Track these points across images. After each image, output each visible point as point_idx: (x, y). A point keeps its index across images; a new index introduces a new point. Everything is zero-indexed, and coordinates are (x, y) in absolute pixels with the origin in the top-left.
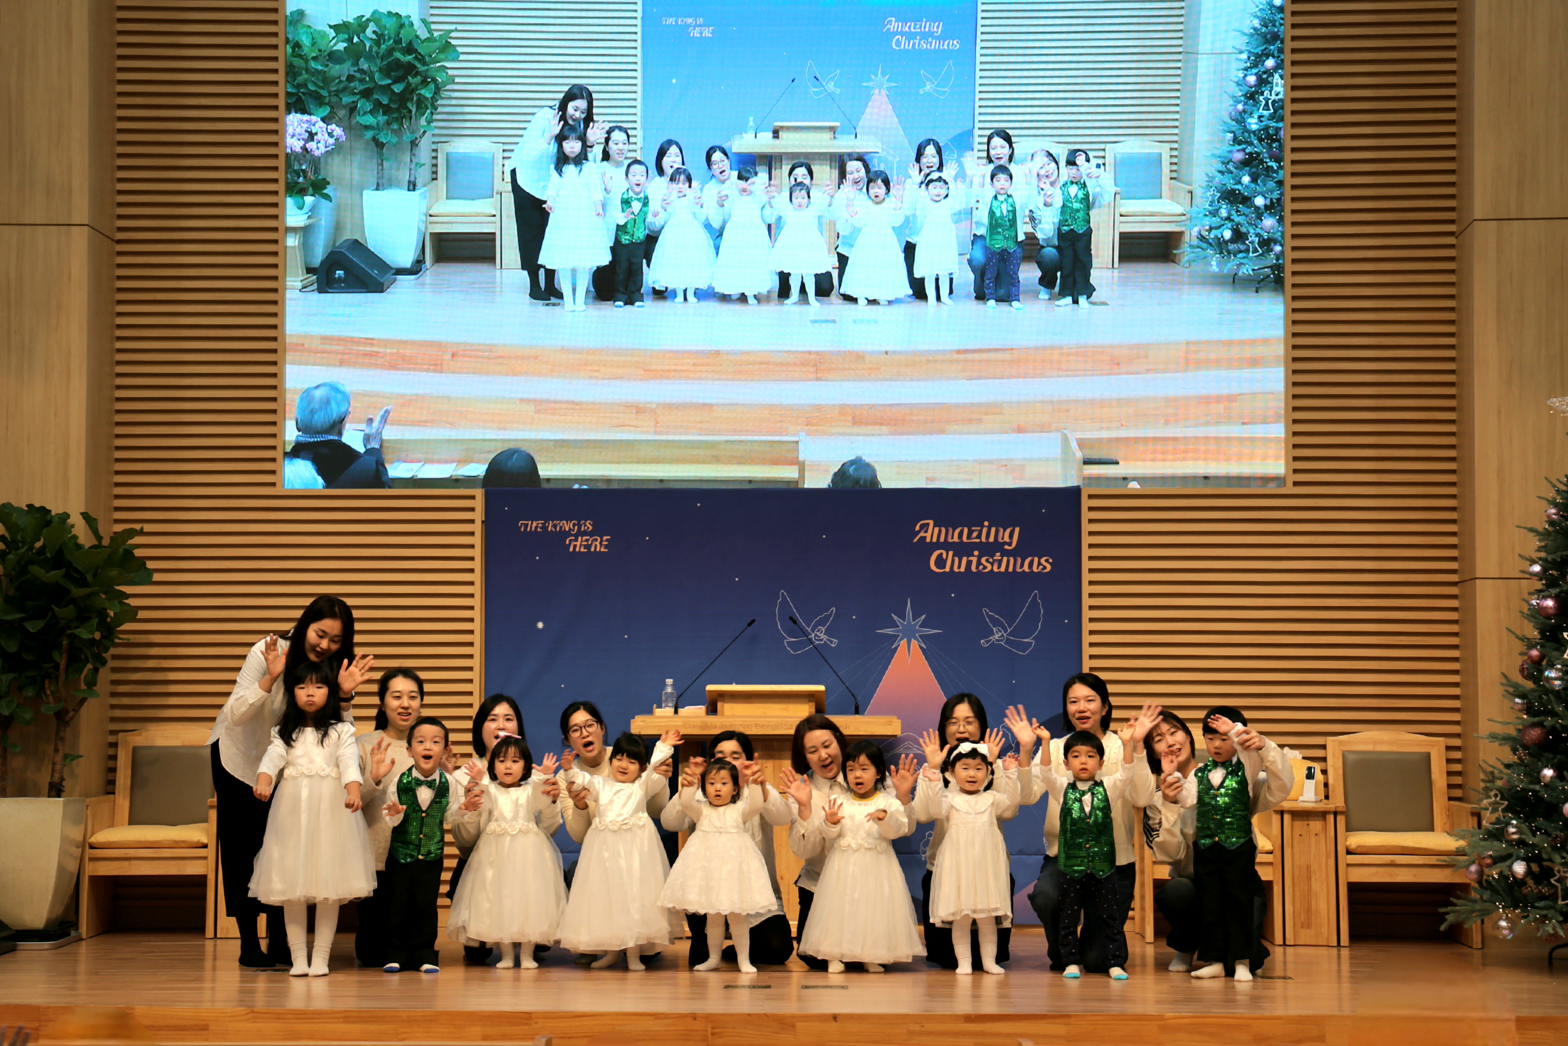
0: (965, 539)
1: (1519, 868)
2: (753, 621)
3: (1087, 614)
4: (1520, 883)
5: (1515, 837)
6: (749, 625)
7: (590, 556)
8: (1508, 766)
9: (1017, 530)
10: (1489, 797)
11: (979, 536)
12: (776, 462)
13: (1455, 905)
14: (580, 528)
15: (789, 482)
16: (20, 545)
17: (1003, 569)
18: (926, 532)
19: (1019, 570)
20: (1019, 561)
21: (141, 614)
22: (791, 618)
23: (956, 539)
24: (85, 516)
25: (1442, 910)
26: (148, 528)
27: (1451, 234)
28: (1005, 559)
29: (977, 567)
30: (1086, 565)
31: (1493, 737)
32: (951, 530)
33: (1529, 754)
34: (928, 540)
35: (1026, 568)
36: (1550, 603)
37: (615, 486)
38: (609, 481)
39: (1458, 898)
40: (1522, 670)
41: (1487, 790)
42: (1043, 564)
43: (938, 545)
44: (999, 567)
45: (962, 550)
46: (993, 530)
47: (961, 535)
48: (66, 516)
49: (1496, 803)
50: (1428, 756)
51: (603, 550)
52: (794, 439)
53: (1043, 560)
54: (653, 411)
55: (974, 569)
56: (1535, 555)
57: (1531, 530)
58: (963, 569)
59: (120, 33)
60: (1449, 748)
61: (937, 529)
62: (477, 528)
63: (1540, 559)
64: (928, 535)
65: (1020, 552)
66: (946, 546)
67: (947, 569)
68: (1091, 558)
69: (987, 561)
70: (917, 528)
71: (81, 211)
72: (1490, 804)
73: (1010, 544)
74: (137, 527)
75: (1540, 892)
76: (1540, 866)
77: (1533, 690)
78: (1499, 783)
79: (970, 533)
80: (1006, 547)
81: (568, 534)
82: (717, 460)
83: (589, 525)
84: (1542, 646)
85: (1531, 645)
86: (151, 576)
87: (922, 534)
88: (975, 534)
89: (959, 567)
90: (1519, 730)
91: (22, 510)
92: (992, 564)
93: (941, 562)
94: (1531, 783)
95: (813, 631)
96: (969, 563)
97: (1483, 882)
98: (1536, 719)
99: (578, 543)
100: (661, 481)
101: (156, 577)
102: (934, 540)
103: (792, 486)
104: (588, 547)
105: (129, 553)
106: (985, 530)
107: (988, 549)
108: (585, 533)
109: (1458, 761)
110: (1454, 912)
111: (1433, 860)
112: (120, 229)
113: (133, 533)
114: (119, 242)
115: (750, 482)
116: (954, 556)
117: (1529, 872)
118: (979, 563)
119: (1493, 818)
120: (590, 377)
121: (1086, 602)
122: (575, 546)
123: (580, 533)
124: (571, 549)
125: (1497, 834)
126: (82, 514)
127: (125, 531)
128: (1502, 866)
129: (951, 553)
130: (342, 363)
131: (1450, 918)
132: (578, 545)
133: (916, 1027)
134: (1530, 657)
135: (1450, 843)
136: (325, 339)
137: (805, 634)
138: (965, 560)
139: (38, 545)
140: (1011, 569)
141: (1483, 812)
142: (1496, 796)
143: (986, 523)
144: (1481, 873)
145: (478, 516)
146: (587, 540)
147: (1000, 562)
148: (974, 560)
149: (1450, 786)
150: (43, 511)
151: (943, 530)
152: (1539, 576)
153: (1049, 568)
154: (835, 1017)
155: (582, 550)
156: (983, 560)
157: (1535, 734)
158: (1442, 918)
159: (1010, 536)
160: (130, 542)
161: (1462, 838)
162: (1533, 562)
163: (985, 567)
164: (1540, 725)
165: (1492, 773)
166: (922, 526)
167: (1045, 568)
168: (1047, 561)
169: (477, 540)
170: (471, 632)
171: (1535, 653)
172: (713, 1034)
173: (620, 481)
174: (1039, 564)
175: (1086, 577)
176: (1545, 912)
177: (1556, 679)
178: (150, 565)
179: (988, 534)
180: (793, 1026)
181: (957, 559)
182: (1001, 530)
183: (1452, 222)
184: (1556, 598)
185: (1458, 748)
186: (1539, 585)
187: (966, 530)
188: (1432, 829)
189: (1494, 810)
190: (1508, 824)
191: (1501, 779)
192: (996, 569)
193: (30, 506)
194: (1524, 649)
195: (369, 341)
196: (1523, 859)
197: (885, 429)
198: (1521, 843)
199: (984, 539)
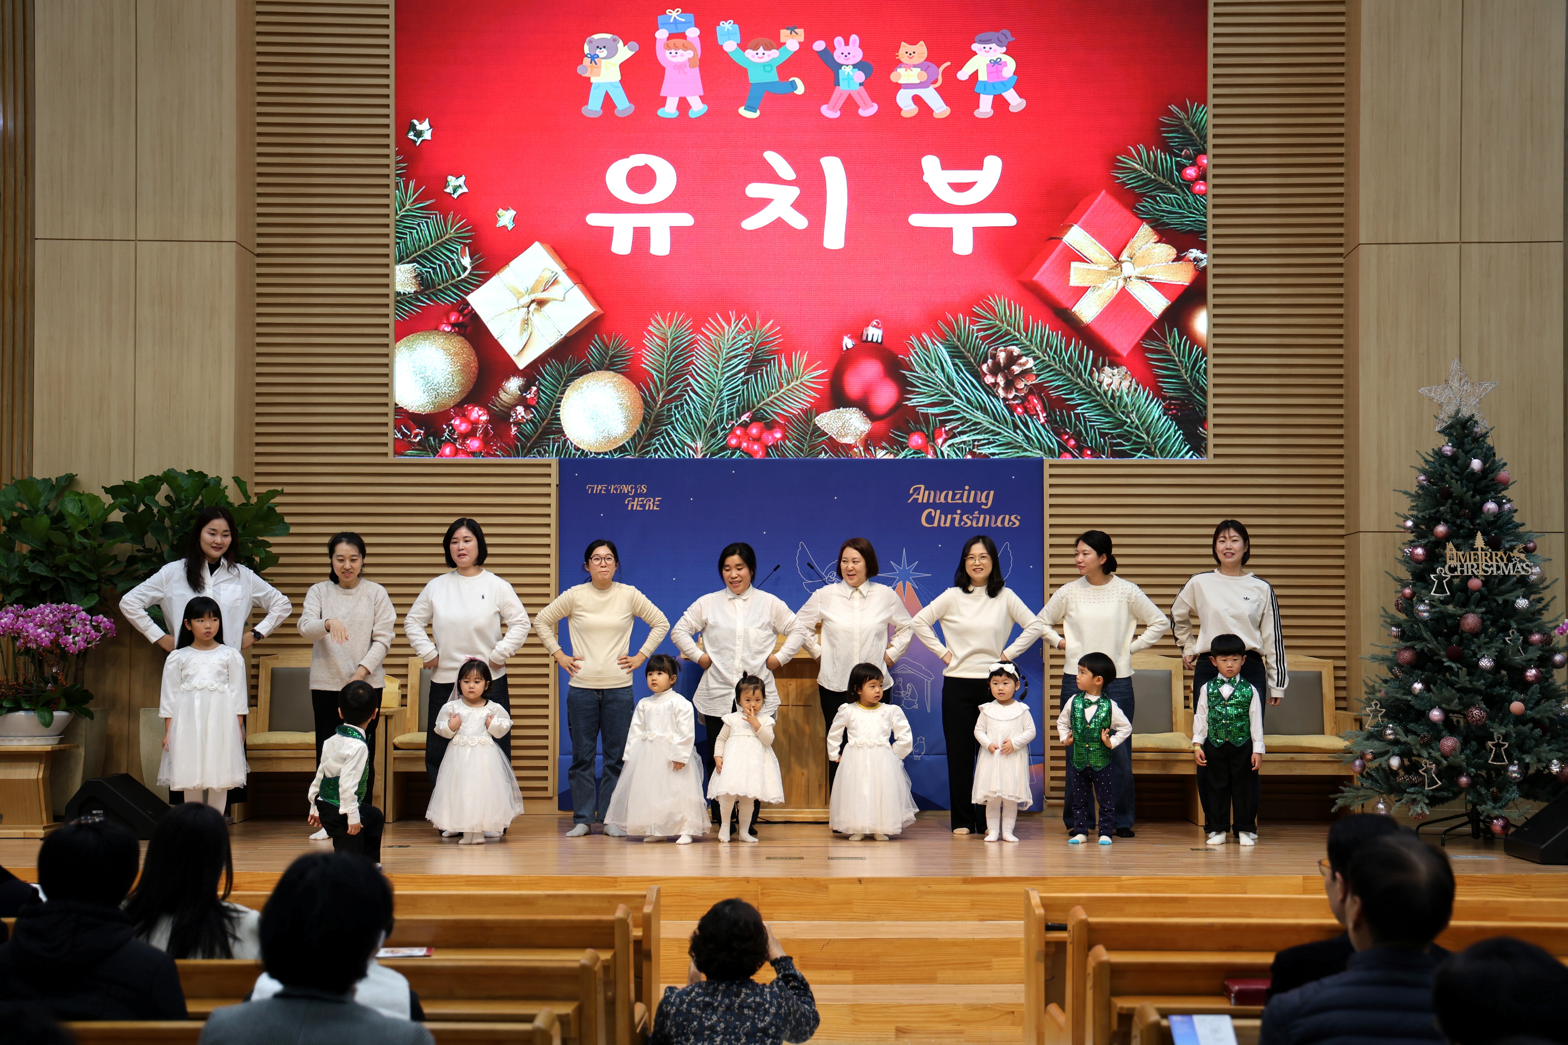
0: (949, 500)
1: (1395, 762)
2: (778, 566)
3: (1048, 561)
4: (1395, 773)
5: (1391, 737)
6: (775, 570)
7: (646, 514)
8: (1386, 681)
9: (992, 493)
10: (1370, 706)
11: (961, 498)
13: (1343, 792)
14: (636, 491)
16: (184, 503)
17: (980, 525)
18: (918, 494)
19: (993, 526)
20: (994, 517)
21: (282, 560)
22: (809, 564)
23: (942, 500)
24: (237, 480)
25: (1332, 796)
26: (287, 489)
27: (1341, 255)
28: (982, 517)
29: (960, 523)
30: (1048, 521)
31: (1374, 658)
32: (938, 493)
33: (1403, 672)
34: (920, 501)
35: (999, 524)
36: (1419, 551)
39: (1345, 786)
40: (1397, 605)
41: (1369, 700)
42: (1013, 521)
43: (927, 505)
44: (977, 523)
45: (947, 509)
46: (973, 493)
47: (946, 497)
48: (218, 480)
49: (1376, 710)
50: (1319, 675)
51: (655, 508)
53: (1013, 518)
55: (956, 524)
56: (1408, 513)
57: (1406, 493)
58: (948, 525)
59: (259, 84)
60: (1336, 668)
61: (927, 492)
62: (553, 490)
63: (1412, 516)
64: (920, 497)
65: (994, 511)
66: (935, 506)
67: (935, 525)
68: (1051, 516)
69: (968, 518)
70: (911, 491)
71: (230, 231)
72: (1371, 711)
73: (986, 504)
74: (279, 488)
75: (1411, 780)
76: (1410, 760)
77: (1406, 621)
78: (1378, 695)
79: (954, 495)
80: (983, 507)
81: (626, 496)
83: (644, 489)
84: (1414, 585)
85: (1405, 585)
86: (288, 529)
87: (915, 496)
88: (958, 496)
89: (945, 523)
90: (1395, 653)
91: (184, 474)
92: (972, 520)
93: (930, 519)
94: (1404, 694)
95: (826, 574)
96: (953, 520)
97: (1365, 775)
98: (1408, 644)
99: (635, 503)
101: (293, 530)
102: (925, 501)
104: (643, 506)
105: (271, 510)
106: (966, 493)
107: (969, 509)
108: (641, 495)
109: (1344, 678)
110: (1343, 797)
111: (1325, 757)
112: (260, 245)
113: (275, 494)
114: (258, 255)
116: (941, 514)
117: (1402, 765)
118: (961, 520)
119: (1375, 722)
121: (1048, 551)
122: (633, 505)
123: (637, 495)
124: (629, 508)
125: (1377, 735)
126: (233, 478)
127: (269, 491)
128: (1382, 760)
129: (938, 512)
131: (1340, 802)
132: (635, 505)
133: (924, 888)
134: (1404, 595)
135: (1339, 743)
137: (821, 577)
138: (949, 516)
139: (197, 503)
140: (987, 525)
141: (1364, 718)
142: (1376, 705)
143: (967, 488)
144: (1363, 767)
145: (554, 480)
146: (642, 501)
147: (978, 519)
148: (957, 517)
149: (1337, 699)
150: (201, 475)
151: (932, 493)
152: (1412, 530)
153: (1018, 523)
154: (860, 880)
155: (638, 508)
156: (964, 517)
157: (1407, 655)
158: (1333, 802)
159: (987, 498)
160: (273, 501)
161: (1348, 740)
162: (1407, 518)
163: (966, 523)
164: (1412, 648)
165: (1373, 687)
166: (915, 490)
167: (1014, 524)
168: (1016, 518)
169: (553, 500)
170: (548, 575)
171: (1408, 591)
172: (762, 894)
174: (1010, 520)
175: (1047, 531)
176: (1414, 796)
177: (1424, 611)
178: (288, 520)
179: (968, 496)
180: (827, 888)
181: (943, 517)
182: (979, 493)
183: (1341, 245)
184: (1424, 547)
185: (1343, 668)
186: (1411, 537)
187: (951, 493)
188: (1322, 732)
189: (1375, 716)
190: (1386, 727)
191: (1380, 691)
192: (974, 525)
193: (190, 471)
194: (1399, 588)
196: (1398, 755)
198: (1396, 742)
199: (965, 500)
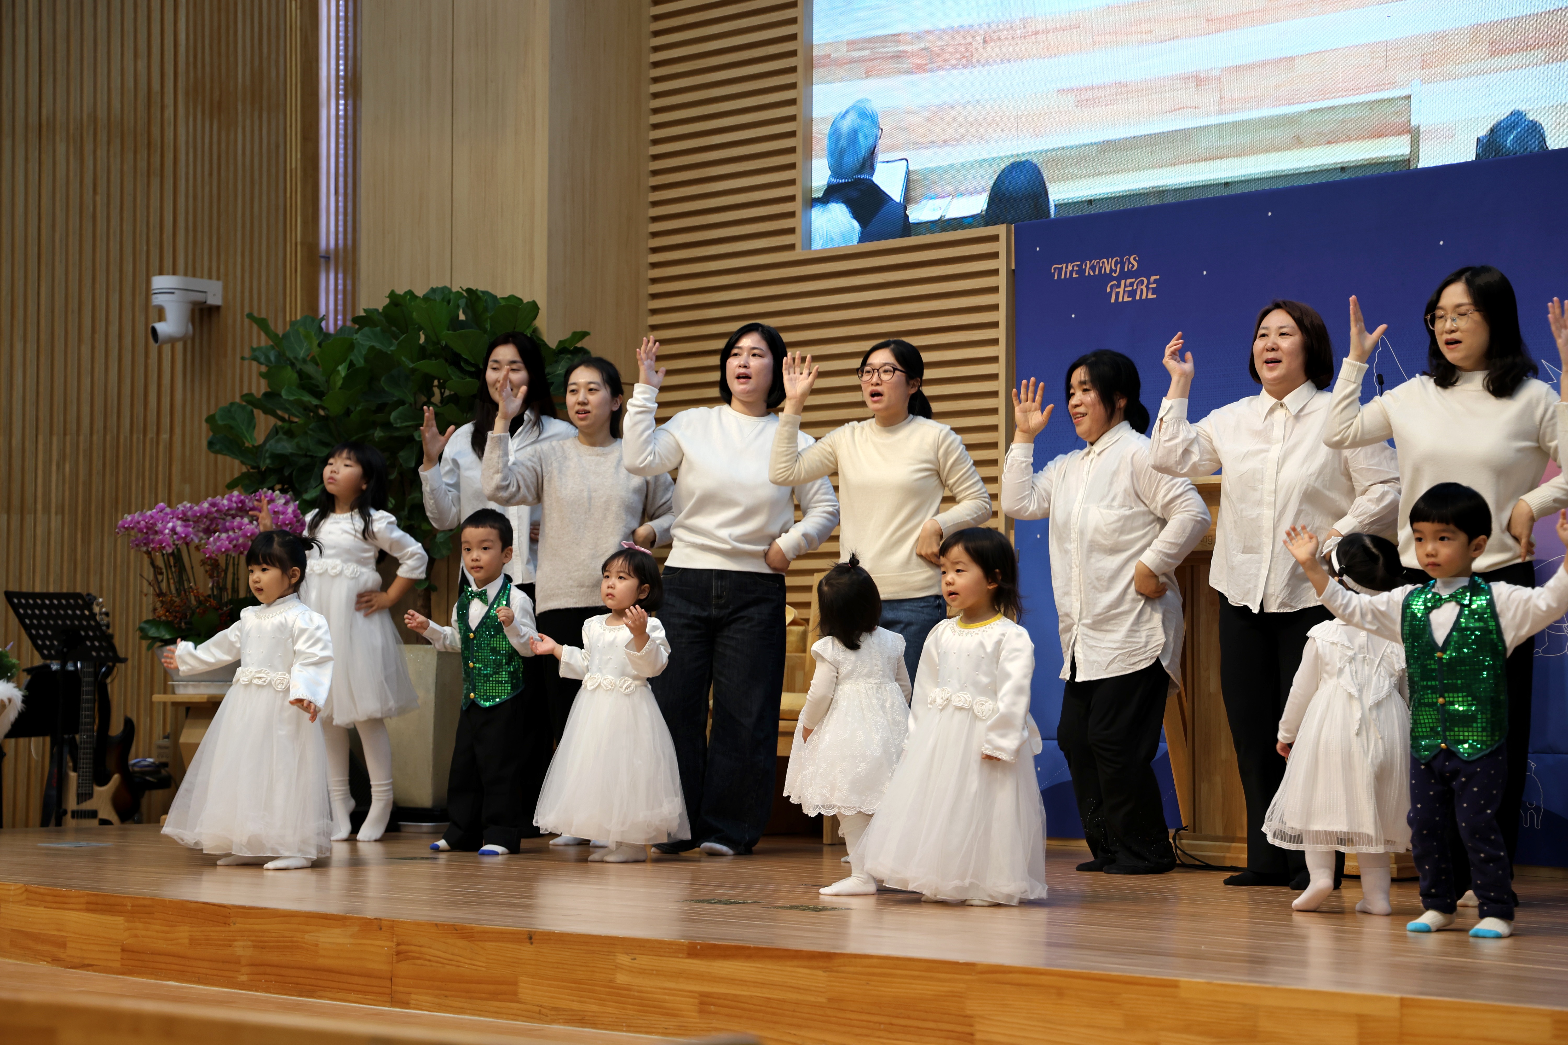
7: (1135, 307)
12: (1378, 134)
14: (1122, 268)
15: (1395, 163)
37: (1169, 200)
38: (1161, 193)
51: (1150, 296)
52: (1405, 92)
54: (1219, 79)
62: (1002, 280)
81: (1108, 277)
82: (1298, 142)
83: (1133, 262)
99: (1121, 290)
100: (1227, 184)
103: (1400, 168)
104: (1132, 294)
108: (1129, 274)
115: (1343, 169)
120: (1141, 42)
122: (1118, 294)
123: (1124, 275)
124: (1113, 301)
130: (868, 74)
132: (1120, 293)
136: (853, 44)
146: (1132, 284)
155: (1126, 299)
169: (1002, 296)
173: (1176, 191)
195: (895, 38)
197: (1539, 55)
